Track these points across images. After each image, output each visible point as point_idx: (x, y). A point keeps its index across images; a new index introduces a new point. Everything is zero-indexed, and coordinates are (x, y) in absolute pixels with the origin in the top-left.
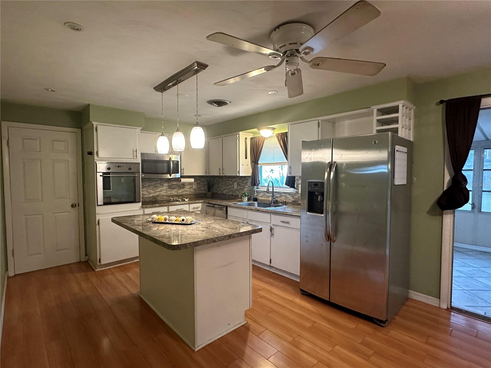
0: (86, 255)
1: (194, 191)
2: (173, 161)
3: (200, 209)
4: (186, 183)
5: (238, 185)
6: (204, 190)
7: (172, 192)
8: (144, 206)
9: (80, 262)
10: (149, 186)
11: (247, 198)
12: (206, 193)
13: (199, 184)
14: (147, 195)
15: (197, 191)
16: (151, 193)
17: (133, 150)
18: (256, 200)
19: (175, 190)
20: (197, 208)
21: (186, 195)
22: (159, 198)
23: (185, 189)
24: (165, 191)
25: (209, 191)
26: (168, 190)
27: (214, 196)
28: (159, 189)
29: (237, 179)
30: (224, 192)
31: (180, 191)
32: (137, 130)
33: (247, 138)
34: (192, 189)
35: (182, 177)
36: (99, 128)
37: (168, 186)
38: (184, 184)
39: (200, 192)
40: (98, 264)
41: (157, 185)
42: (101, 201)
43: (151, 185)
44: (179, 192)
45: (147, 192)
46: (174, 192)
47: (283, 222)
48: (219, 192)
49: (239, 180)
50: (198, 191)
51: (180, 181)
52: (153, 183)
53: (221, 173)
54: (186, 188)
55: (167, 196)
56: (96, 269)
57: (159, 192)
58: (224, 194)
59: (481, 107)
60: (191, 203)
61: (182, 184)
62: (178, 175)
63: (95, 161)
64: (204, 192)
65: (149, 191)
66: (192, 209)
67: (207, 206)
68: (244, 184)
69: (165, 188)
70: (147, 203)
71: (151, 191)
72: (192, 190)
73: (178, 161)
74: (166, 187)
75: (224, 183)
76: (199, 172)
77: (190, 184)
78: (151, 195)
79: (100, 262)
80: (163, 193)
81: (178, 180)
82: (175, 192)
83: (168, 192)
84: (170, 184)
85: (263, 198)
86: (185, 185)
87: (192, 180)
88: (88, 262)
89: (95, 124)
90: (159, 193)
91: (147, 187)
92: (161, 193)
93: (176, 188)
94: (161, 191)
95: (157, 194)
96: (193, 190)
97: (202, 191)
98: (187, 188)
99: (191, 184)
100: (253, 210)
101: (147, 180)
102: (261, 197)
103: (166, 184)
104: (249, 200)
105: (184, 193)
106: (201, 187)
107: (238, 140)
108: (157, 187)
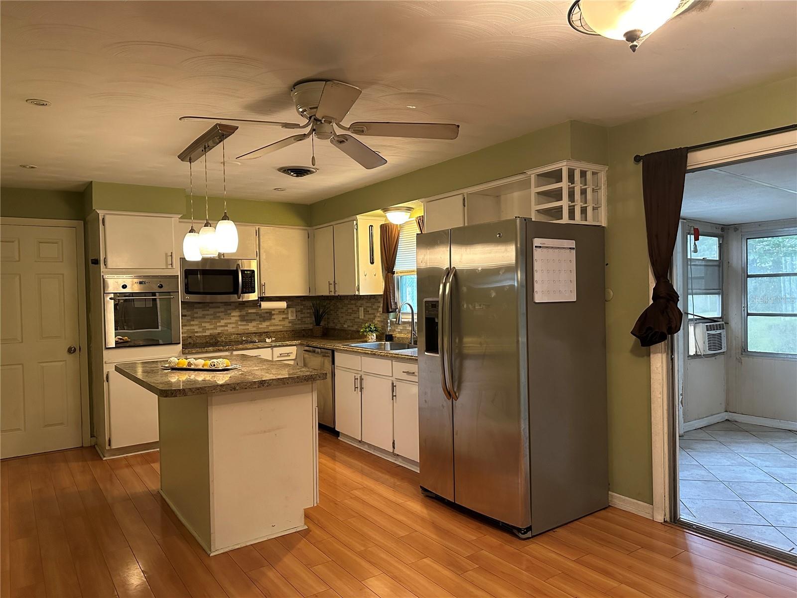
0: (92, 436)
1: (290, 325)
2: (243, 271)
3: (293, 356)
4: (274, 310)
5: (366, 312)
6: (309, 322)
7: (247, 327)
8: (187, 351)
9: (82, 447)
10: (204, 317)
11: (375, 335)
12: (311, 330)
13: (301, 311)
14: (200, 332)
15: (296, 324)
16: (208, 329)
17: (166, 254)
18: (390, 338)
19: (254, 324)
20: (288, 354)
21: (274, 332)
22: (223, 339)
23: (273, 321)
24: (234, 326)
25: (318, 323)
26: (239, 323)
27: (328, 334)
28: (223, 322)
29: (364, 302)
30: (345, 326)
31: (264, 326)
32: (173, 219)
33: (372, 226)
34: (287, 321)
35: (262, 299)
36: (107, 218)
37: (239, 316)
38: (270, 314)
39: (303, 326)
40: (108, 448)
41: (218, 315)
42: (111, 340)
43: (208, 315)
44: (260, 326)
45: (199, 327)
46: (251, 327)
47: (408, 373)
48: (338, 327)
49: (367, 302)
50: (299, 324)
51: (260, 306)
52: (211, 311)
53: (332, 289)
54: (274, 319)
55: (237, 334)
56: (104, 457)
57: (222, 326)
58: (344, 330)
60: (275, 346)
61: (267, 313)
62: (253, 297)
63: (102, 274)
64: (311, 327)
65: (203, 325)
66: (278, 357)
67: (305, 350)
68: (374, 309)
69: (233, 319)
70: (191, 346)
71: (208, 326)
72: (286, 323)
73: (253, 271)
74: (237, 318)
75: (345, 308)
76: (297, 289)
77: (281, 311)
78: (208, 333)
79: (110, 445)
80: (230, 329)
81: (256, 304)
82: (254, 327)
83: (240, 327)
84: (244, 313)
85: (402, 335)
86: (274, 314)
87: (283, 305)
88: (95, 448)
89: (101, 213)
90: (223, 328)
91: (200, 318)
92: (226, 328)
93: (254, 320)
94: (227, 326)
95: (219, 330)
96: (289, 322)
97: (306, 326)
98: (277, 319)
99: (284, 312)
100: (368, 353)
101: (201, 305)
102: (399, 333)
103: (236, 313)
104: (379, 338)
105: (271, 328)
106: (305, 317)
107: (355, 230)
108: (220, 319)
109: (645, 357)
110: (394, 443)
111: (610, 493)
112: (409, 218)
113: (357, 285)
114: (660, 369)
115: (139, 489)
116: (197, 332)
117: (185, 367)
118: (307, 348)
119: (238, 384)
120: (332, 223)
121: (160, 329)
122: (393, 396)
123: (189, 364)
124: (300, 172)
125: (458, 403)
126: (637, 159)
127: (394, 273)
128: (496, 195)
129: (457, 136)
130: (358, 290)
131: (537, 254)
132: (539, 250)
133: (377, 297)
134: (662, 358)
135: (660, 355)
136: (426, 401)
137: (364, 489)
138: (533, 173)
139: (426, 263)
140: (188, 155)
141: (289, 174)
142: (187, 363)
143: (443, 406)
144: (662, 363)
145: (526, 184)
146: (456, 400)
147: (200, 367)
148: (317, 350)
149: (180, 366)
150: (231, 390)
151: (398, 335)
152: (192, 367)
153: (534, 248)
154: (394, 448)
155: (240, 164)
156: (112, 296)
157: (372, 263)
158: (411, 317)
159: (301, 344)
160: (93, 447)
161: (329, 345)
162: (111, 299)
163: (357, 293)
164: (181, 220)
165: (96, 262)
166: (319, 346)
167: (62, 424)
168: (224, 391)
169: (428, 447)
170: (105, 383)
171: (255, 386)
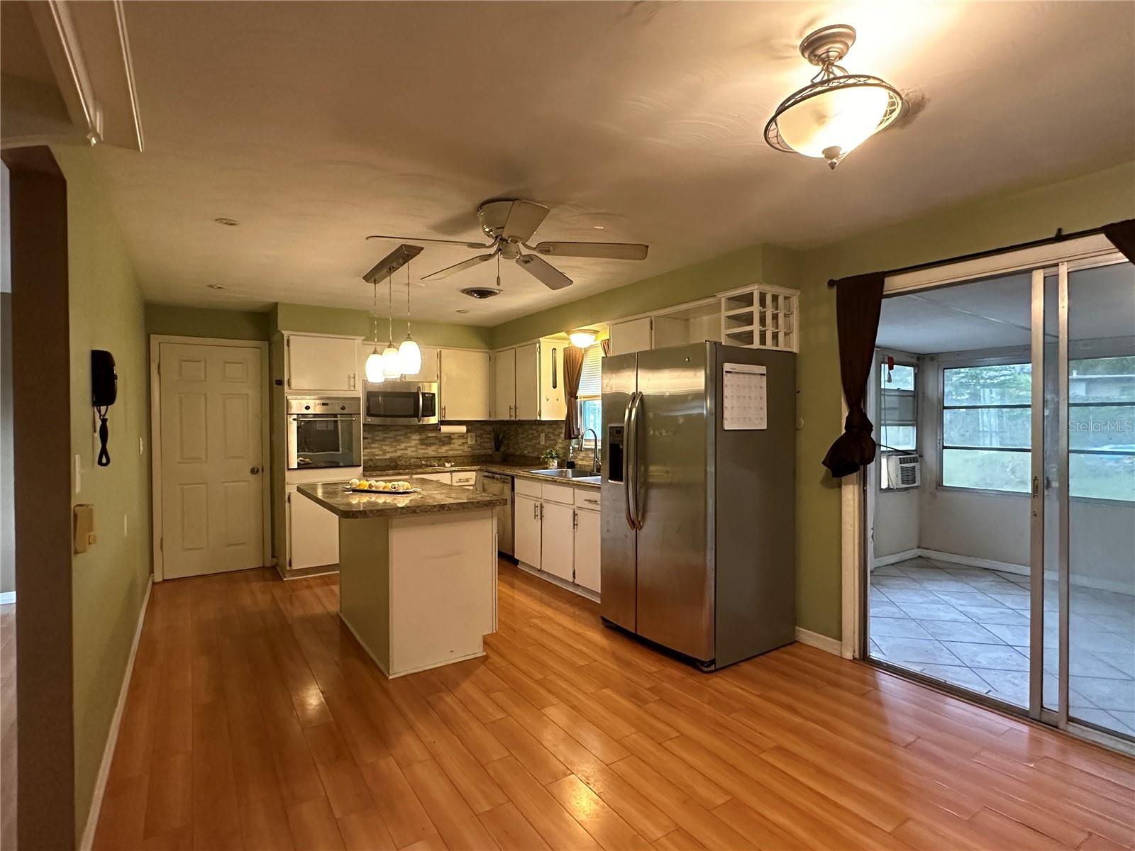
0: (273, 556)
1: (470, 450)
2: (424, 394)
3: (472, 482)
4: (453, 434)
5: (547, 438)
6: (489, 448)
7: (426, 451)
8: (367, 474)
9: (263, 567)
10: (384, 440)
11: (556, 461)
12: (490, 455)
13: (481, 436)
14: (381, 455)
15: (475, 449)
16: (388, 452)
17: (349, 376)
18: (571, 465)
19: (433, 448)
20: (467, 480)
21: (453, 457)
22: (403, 462)
23: (452, 445)
24: (414, 449)
25: (498, 449)
26: (419, 447)
27: (508, 460)
28: (403, 446)
29: (544, 428)
30: (526, 452)
31: (443, 450)
32: (356, 341)
33: (555, 349)
34: (466, 445)
35: (443, 422)
36: (292, 338)
37: (419, 440)
38: (449, 438)
39: (483, 452)
40: (288, 568)
41: (398, 438)
42: (294, 462)
43: (388, 438)
44: (440, 450)
45: (380, 450)
46: (431, 451)
47: (590, 501)
48: (518, 453)
49: (548, 428)
50: (479, 449)
51: (440, 429)
52: (391, 434)
53: (513, 413)
54: (454, 443)
55: (417, 458)
56: (285, 577)
57: (402, 449)
58: (524, 456)
59: (885, 293)
60: (455, 471)
61: (446, 437)
62: (433, 420)
63: (286, 395)
64: (490, 452)
65: (384, 447)
66: (457, 482)
67: (485, 476)
68: (556, 435)
69: (413, 443)
70: (372, 469)
71: (388, 449)
72: (466, 448)
73: (434, 394)
74: (417, 442)
75: (526, 434)
76: (478, 414)
77: (461, 436)
78: (388, 456)
79: (290, 565)
80: (410, 452)
81: (435, 428)
82: (433, 451)
83: (420, 451)
84: (424, 436)
85: (584, 463)
86: (453, 439)
87: (463, 429)
88: (276, 569)
89: (286, 333)
90: (403, 452)
91: (381, 440)
92: (406, 452)
93: (434, 444)
94: (406, 449)
95: (399, 453)
96: (469, 447)
97: (485, 451)
98: (457, 443)
99: (463, 436)
100: (549, 480)
101: (381, 428)
102: (581, 460)
103: (416, 437)
104: (560, 466)
105: (451, 453)
106: (484, 443)
107: (538, 353)
108: (399, 442)
109: (837, 489)
110: (574, 573)
111: (797, 628)
112: (595, 341)
113: (538, 410)
114: (851, 502)
115: (318, 610)
116: (377, 455)
117: (366, 489)
118: (486, 474)
119: (419, 507)
120: (515, 346)
121: (340, 452)
122: (574, 525)
123: (370, 486)
124: (483, 293)
125: (642, 533)
126: (831, 283)
127: (577, 398)
128: (685, 318)
129: (646, 257)
130: (540, 415)
131: (727, 379)
132: (729, 375)
133: (559, 423)
134: (854, 489)
135: (851, 486)
136: (608, 531)
137: (543, 617)
138: (723, 297)
139: (611, 388)
140: (373, 276)
141: (473, 296)
142: (368, 485)
143: (626, 536)
144: (854, 494)
145: (716, 308)
146: (640, 530)
147: (381, 489)
148: (496, 476)
149: (362, 488)
150: (411, 513)
151: (580, 462)
152: (373, 489)
153: (724, 373)
154: (574, 577)
155: (423, 285)
156: (295, 417)
157: (555, 387)
158: (594, 443)
159: (480, 470)
160: (274, 567)
161: (509, 471)
162: (294, 420)
163: (538, 418)
164: (364, 342)
165: (280, 383)
166: (498, 472)
167: (243, 544)
168: (405, 514)
169: (609, 577)
170: (287, 504)
171: (435, 510)
